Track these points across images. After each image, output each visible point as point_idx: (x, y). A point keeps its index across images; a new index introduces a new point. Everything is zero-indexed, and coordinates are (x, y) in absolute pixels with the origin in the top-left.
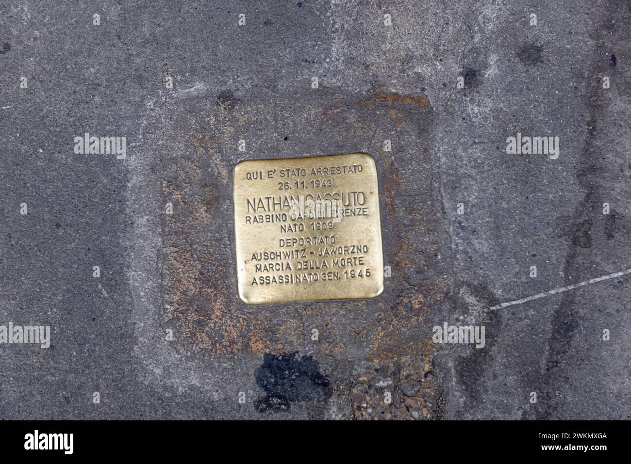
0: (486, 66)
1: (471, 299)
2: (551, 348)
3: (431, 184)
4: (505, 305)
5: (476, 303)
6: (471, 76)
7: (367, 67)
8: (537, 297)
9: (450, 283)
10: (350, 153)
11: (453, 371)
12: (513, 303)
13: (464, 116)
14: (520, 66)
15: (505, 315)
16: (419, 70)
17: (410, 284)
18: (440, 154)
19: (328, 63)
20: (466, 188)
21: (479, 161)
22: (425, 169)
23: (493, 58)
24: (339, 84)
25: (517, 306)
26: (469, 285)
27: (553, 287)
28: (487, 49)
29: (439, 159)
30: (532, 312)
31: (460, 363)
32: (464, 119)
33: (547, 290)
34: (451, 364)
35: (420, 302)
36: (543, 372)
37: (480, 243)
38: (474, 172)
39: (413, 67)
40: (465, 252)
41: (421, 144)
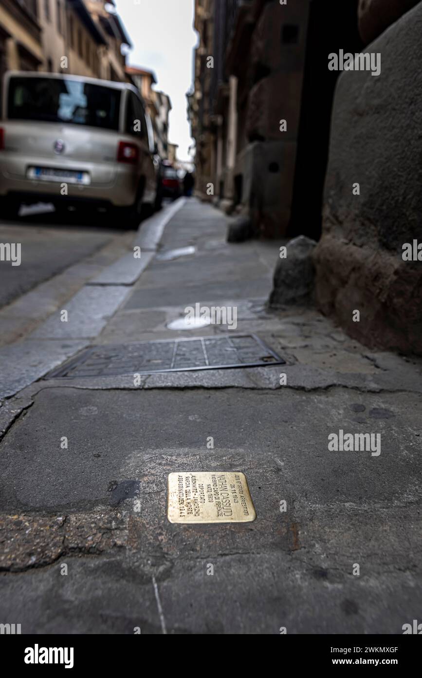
0: (332, 582)
1: (161, 569)
2: (117, 618)
3: (241, 548)
4: (156, 586)
5: (158, 571)
6: (321, 574)
7: (311, 520)
8: (159, 607)
9: (173, 556)
10: (255, 511)
11: (113, 559)
12: (156, 591)
13: (292, 568)
14: (338, 602)
15: (147, 588)
16: (317, 546)
17: (175, 536)
18: (262, 554)
19: (308, 503)
20: (240, 567)
21: (260, 575)
22: (251, 545)
23: (340, 586)
24: (296, 508)
25: (154, 593)
26: (172, 567)
27: (165, 618)
28: (344, 583)
29: (258, 553)
30: (148, 604)
31: (118, 563)
32: (290, 568)
33: (164, 614)
34: (118, 558)
35: (162, 540)
36: (100, 612)
37: (201, 575)
38: (252, 572)
39: (318, 543)
40: (195, 566)
41: (267, 544)
